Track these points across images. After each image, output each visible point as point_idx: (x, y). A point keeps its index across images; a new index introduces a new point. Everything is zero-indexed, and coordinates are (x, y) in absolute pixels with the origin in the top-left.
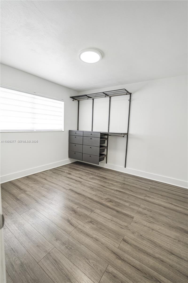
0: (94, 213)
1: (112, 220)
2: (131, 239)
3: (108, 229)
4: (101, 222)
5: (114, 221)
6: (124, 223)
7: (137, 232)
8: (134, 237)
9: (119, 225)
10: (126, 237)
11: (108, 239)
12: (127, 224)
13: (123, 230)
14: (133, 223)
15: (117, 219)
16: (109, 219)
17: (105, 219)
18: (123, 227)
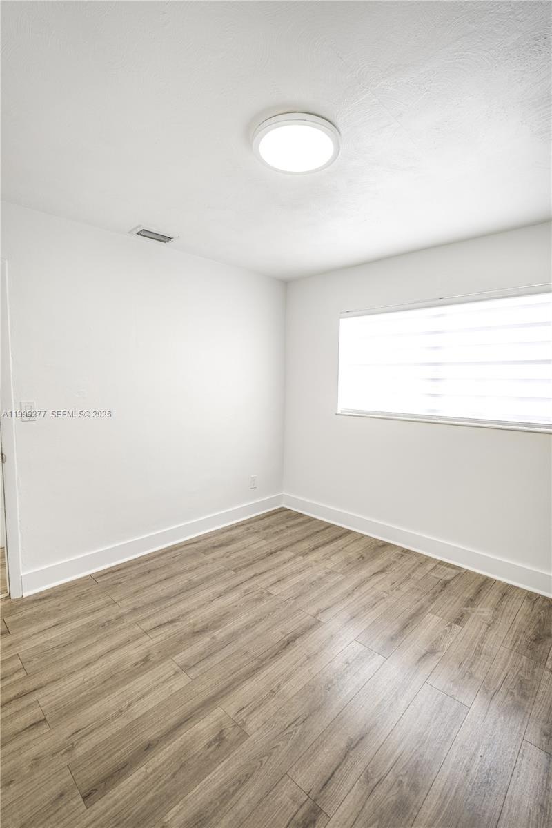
0: (176, 673)
1: (121, 711)
2: (27, 744)
3: (99, 694)
4: (133, 683)
5: (114, 718)
6: (87, 750)
7: (31, 774)
8: (25, 755)
9: (92, 728)
10: (44, 729)
11: (74, 686)
12: (78, 755)
13: (69, 734)
14: (66, 779)
15: (118, 732)
16: (130, 705)
17: (138, 695)
18: (75, 739)
